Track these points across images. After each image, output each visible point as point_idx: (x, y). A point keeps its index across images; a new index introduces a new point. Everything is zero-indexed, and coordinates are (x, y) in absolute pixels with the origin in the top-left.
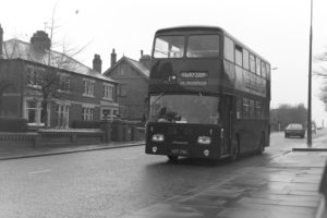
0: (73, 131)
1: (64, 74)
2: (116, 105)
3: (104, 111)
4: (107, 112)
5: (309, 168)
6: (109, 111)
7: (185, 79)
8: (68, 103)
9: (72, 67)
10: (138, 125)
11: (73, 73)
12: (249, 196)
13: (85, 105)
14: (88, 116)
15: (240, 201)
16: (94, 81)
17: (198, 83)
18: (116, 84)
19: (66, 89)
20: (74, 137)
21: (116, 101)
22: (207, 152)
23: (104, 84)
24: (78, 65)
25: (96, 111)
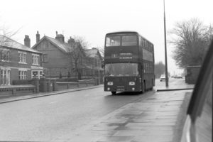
0: (13, 87)
1: (5, 49)
2: (42, 68)
3: (34, 73)
4: (35, 73)
5: (168, 102)
6: (37, 72)
7: (122, 56)
8: (9, 68)
9: (10, 44)
10: (57, 80)
11: (11, 48)
12: (132, 122)
13: (20, 69)
14: (23, 77)
15: (127, 125)
16: (26, 53)
17: (128, 58)
18: (41, 54)
19: (8, 59)
20: (15, 91)
21: (41, 66)
22: (133, 89)
23: (33, 54)
24: (14, 43)
25: (28, 73)
